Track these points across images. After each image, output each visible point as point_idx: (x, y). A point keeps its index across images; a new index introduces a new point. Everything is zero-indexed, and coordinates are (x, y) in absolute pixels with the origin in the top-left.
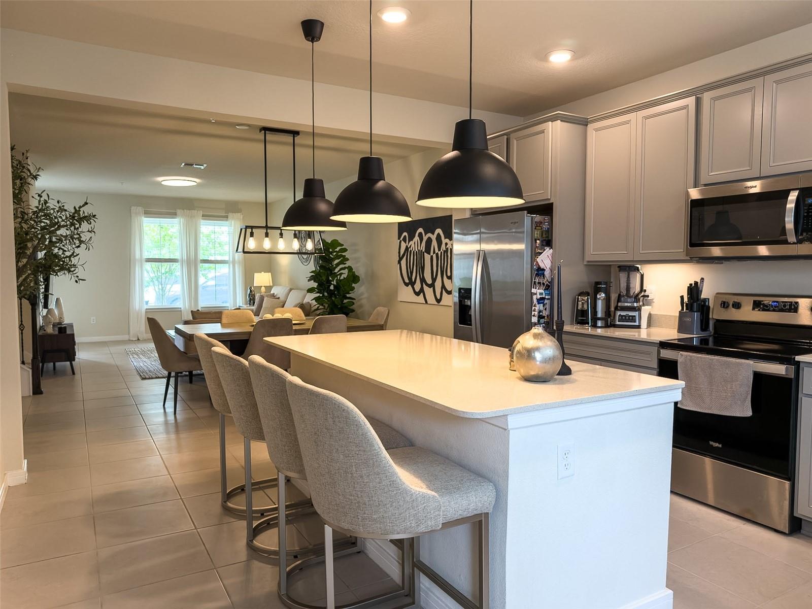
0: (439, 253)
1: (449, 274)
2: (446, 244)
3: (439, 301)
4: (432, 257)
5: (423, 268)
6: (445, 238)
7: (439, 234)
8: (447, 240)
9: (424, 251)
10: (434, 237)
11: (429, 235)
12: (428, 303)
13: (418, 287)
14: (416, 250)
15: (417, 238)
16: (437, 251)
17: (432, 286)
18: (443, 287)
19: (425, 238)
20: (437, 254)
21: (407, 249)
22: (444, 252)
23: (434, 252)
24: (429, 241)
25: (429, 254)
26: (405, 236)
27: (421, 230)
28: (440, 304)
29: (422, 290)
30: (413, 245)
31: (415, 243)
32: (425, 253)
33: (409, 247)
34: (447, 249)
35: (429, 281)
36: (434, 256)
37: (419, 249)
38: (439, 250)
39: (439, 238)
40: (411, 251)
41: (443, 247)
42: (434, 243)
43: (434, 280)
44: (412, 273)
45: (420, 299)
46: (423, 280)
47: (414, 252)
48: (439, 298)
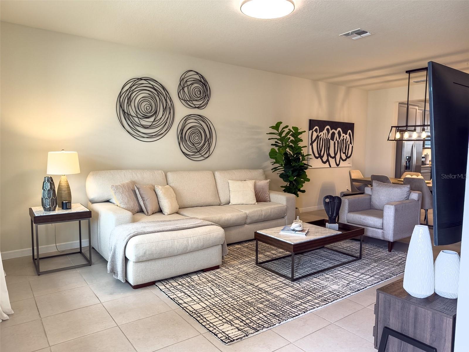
0: (339, 140)
1: (344, 151)
2: (343, 136)
3: (338, 165)
4: (335, 142)
5: (329, 148)
6: (343, 134)
7: (339, 131)
8: (344, 135)
9: (330, 138)
10: (336, 132)
11: (333, 130)
12: (332, 167)
13: (325, 158)
14: (325, 138)
15: (325, 131)
16: (338, 139)
17: (334, 157)
18: (341, 158)
19: (331, 132)
20: (338, 141)
21: (318, 136)
22: (342, 140)
23: (336, 140)
24: (333, 134)
25: (333, 141)
26: (316, 129)
27: (328, 127)
28: (339, 166)
29: (328, 160)
30: (322, 135)
31: (324, 134)
32: (330, 140)
33: (319, 135)
34: (344, 139)
35: (333, 155)
36: (336, 142)
37: (327, 137)
38: (339, 139)
39: (339, 132)
40: (321, 138)
41: (342, 138)
42: (337, 135)
43: (336, 154)
44: (321, 151)
45: (327, 165)
46: (329, 155)
47: (323, 139)
48: (338, 164)
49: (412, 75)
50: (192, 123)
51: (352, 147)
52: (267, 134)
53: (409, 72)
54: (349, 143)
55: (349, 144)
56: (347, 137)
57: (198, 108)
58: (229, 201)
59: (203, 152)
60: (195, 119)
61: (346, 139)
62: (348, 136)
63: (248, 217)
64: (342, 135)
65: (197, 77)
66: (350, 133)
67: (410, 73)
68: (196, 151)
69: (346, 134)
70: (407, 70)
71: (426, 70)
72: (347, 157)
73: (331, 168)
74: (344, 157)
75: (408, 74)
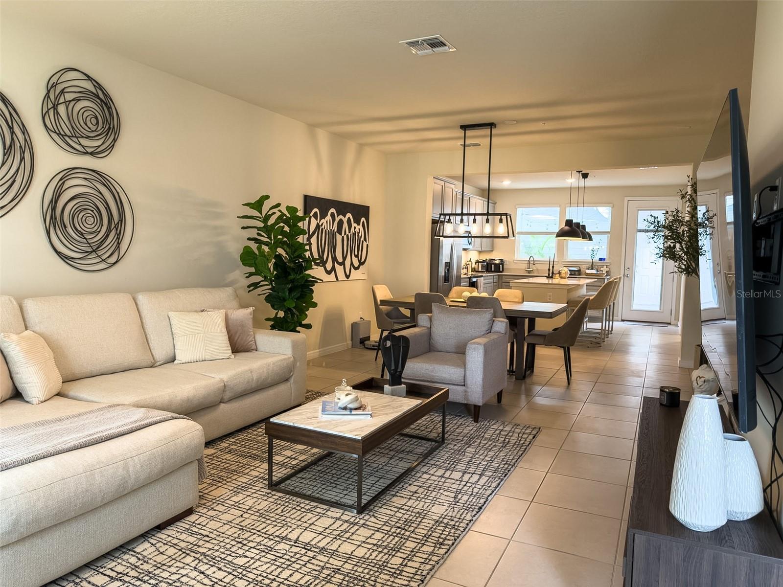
0: (349, 234)
1: (356, 254)
2: (355, 228)
3: (348, 277)
4: (343, 237)
5: (335, 248)
6: (354, 223)
7: (349, 218)
8: (355, 225)
9: (336, 231)
10: (345, 220)
11: (341, 217)
12: (339, 280)
13: (329, 266)
14: (328, 229)
15: (329, 217)
16: (347, 232)
17: (343, 264)
18: (352, 264)
19: (337, 219)
20: (348, 236)
21: (318, 226)
22: (353, 234)
23: (345, 234)
24: (341, 223)
25: (341, 235)
26: (316, 213)
27: (333, 210)
28: (349, 279)
29: (333, 269)
30: (325, 224)
31: (327, 222)
32: (337, 234)
33: (320, 224)
34: (355, 232)
35: (340, 260)
36: (345, 237)
37: (331, 228)
38: (349, 232)
39: (349, 220)
40: (322, 229)
41: (353, 229)
42: (345, 225)
43: (344, 258)
44: (323, 252)
45: (332, 277)
46: (334, 259)
47: (326, 231)
48: (348, 274)
49: (469, 133)
50: (76, 186)
51: (367, 245)
52: (238, 217)
53: (464, 127)
54: (362, 239)
55: (363, 242)
56: (359, 229)
57: (92, 154)
58: (172, 355)
59: (104, 252)
60: (85, 179)
61: (358, 233)
62: (361, 227)
63: (227, 389)
64: (354, 225)
65: (88, 85)
66: (363, 222)
67: (466, 129)
68: (90, 250)
69: (359, 224)
70: (462, 124)
71: (490, 127)
72: (361, 263)
73: (338, 282)
74: (356, 264)
75: (464, 131)
